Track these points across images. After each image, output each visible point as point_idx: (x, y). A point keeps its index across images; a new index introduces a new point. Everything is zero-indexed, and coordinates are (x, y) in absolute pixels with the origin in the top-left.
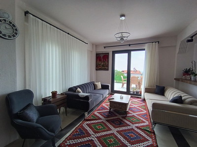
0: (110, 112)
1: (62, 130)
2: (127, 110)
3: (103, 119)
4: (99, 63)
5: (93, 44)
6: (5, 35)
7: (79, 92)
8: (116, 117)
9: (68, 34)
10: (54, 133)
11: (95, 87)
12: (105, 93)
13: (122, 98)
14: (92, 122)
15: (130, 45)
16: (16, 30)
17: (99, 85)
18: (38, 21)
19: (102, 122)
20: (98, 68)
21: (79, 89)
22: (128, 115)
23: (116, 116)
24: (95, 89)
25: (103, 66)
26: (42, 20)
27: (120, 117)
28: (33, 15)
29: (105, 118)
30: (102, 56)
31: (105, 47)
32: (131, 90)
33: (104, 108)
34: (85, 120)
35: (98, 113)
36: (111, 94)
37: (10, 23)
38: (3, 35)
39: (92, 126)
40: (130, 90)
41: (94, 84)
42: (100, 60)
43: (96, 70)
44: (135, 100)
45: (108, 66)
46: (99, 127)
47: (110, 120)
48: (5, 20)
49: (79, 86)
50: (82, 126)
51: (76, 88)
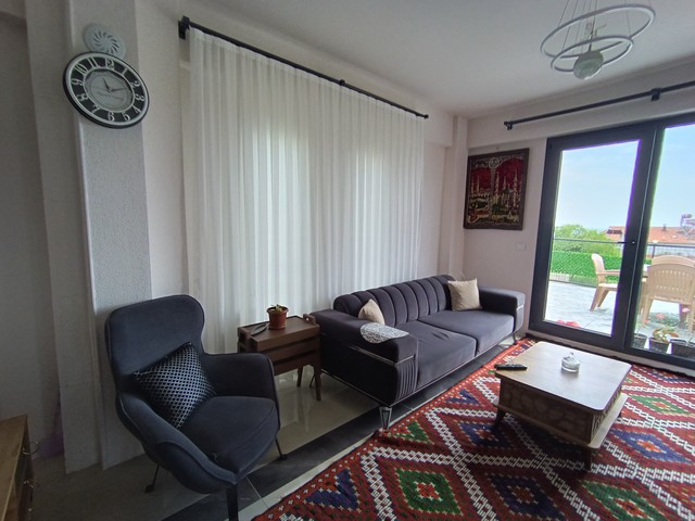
0: (498, 425)
1: (282, 458)
2: (596, 444)
3: (456, 455)
4: (482, 195)
5: (455, 118)
6: (103, 114)
7: (369, 319)
8: (527, 464)
9: (341, 83)
10: (236, 471)
11: (450, 299)
12: (489, 332)
13: (571, 372)
14: (405, 455)
15: (655, 94)
16: (140, 91)
17: (470, 293)
18: (222, 50)
19: (448, 469)
20: (475, 217)
21: (372, 308)
22: (597, 469)
23: (527, 455)
24: (449, 307)
25: (498, 208)
26: (239, 44)
27: (547, 466)
28: (206, 31)
29: (466, 448)
30: (494, 164)
31: (510, 125)
32: (643, 330)
33: (474, 398)
34: (376, 435)
35: (441, 415)
36: (529, 337)
37: (119, 67)
38: (98, 113)
39: (399, 474)
40: (638, 330)
41: (447, 289)
42: (485, 185)
43: (467, 226)
44: (660, 389)
45: (519, 210)
46: (427, 491)
47: (487, 468)
48: (101, 61)
49: (375, 294)
50: (357, 465)
51: (362, 298)
